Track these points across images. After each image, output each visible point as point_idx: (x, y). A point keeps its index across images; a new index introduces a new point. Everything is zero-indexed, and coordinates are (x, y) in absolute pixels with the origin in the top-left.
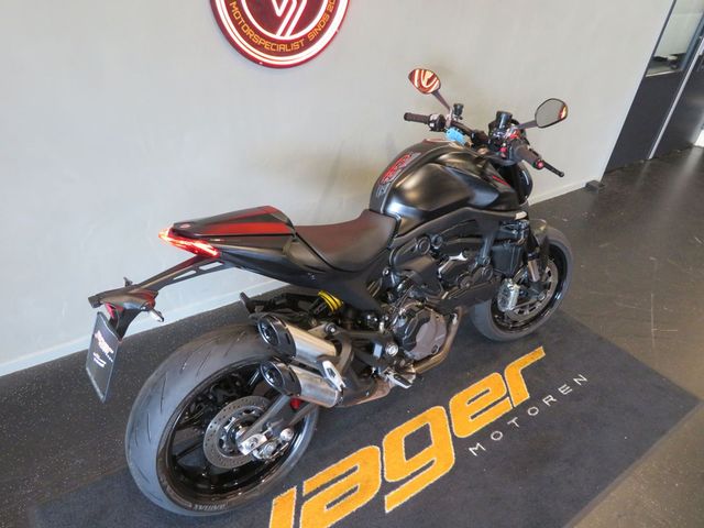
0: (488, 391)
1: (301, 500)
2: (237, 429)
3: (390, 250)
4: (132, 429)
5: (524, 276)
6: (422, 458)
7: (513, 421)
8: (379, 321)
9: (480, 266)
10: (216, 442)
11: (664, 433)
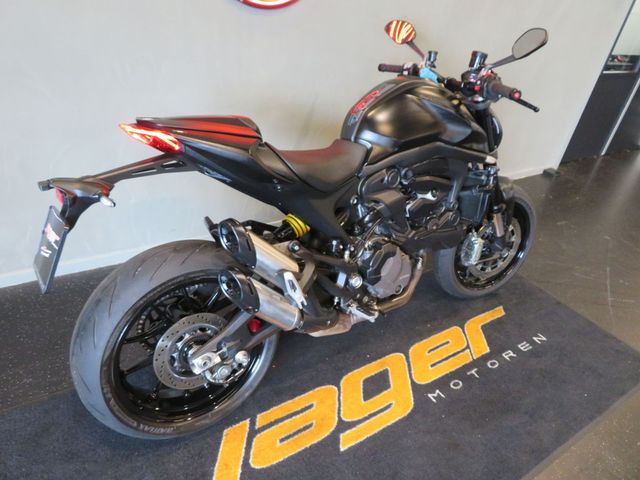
0: (448, 342)
1: (253, 433)
2: (190, 347)
3: (359, 178)
4: (78, 335)
5: (489, 231)
6: (380, 400)
7: (473, 372)
8: (344, 250)
9: (447, 210)
10: (167, 358)
11: (623, 393)
